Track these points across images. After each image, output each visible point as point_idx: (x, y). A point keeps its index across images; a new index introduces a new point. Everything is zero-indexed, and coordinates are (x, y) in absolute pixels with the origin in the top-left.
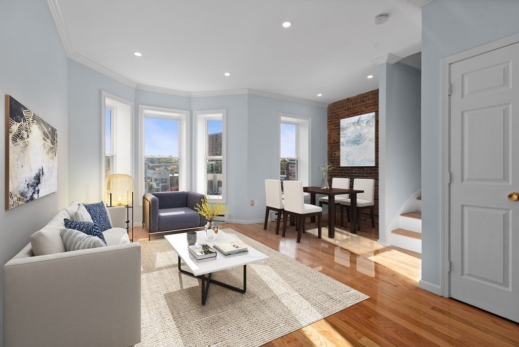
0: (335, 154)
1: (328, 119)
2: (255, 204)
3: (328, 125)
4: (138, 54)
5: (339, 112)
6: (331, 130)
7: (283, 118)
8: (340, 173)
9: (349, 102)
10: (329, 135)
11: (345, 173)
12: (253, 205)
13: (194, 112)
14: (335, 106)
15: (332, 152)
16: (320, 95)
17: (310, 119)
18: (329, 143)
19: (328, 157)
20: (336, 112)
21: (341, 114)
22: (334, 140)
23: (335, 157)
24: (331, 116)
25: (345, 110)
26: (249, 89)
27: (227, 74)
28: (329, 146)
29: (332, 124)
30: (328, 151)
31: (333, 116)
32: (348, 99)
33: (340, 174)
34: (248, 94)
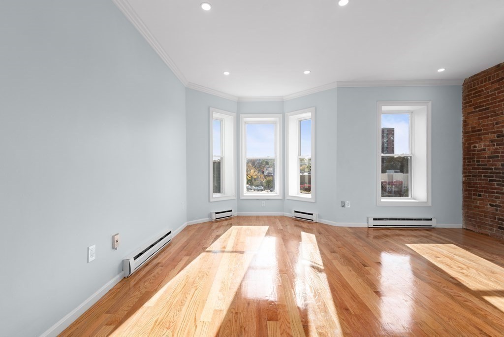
0: (475, 147)
1: (464, 99)
2: (347, 206)
3: (464, 108)
4: (227, 73)
5: (482, 87)
6: (469, 113)
7: (385, 108)
8: (483, 173)
9: (500, 70)
10: (465, 121)
11: (491, 173)
12: (343, 206)
13: (286, 114)
14: (475, 80)
15: (470, 144)
16: (441, 70)
17: (430, 104)
18: (465, 133)
19: (464, 151)
20: (476, 88)
21: (486, 89)
22: (472, 128)
23: (474, 151)
24: (468, 95)
25: (492, 83)
26: (337, 82)
27: (307, 72)
28: (464, 136)
29: (470, 106)
30: (464, 144)
31: (471, 94)
32: (498, 66)
33: (483, 175)
34: (337, 88)
